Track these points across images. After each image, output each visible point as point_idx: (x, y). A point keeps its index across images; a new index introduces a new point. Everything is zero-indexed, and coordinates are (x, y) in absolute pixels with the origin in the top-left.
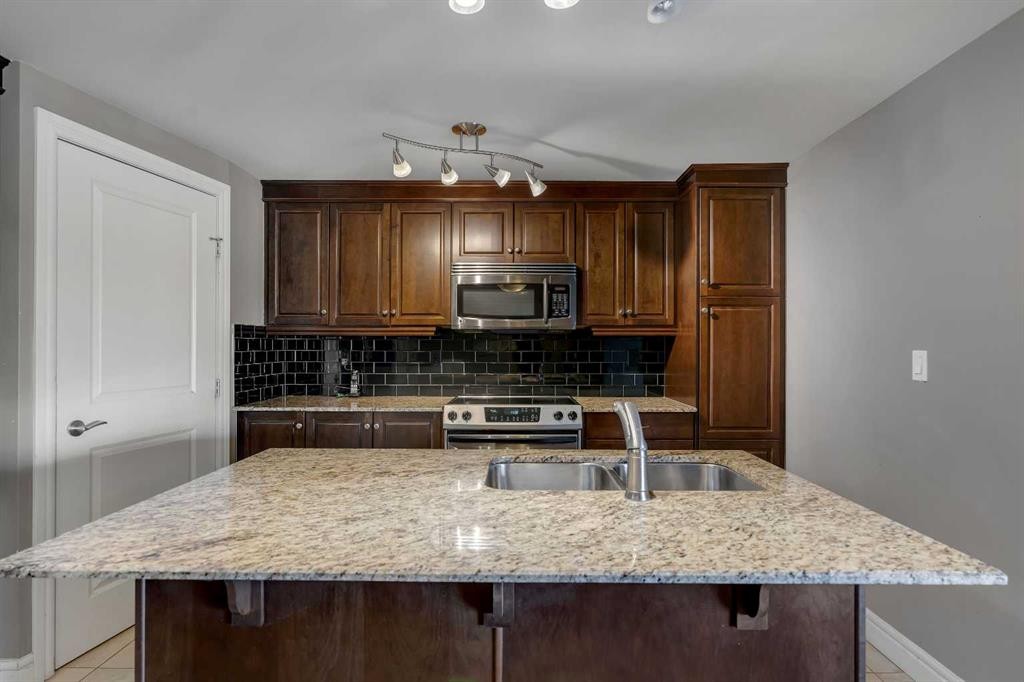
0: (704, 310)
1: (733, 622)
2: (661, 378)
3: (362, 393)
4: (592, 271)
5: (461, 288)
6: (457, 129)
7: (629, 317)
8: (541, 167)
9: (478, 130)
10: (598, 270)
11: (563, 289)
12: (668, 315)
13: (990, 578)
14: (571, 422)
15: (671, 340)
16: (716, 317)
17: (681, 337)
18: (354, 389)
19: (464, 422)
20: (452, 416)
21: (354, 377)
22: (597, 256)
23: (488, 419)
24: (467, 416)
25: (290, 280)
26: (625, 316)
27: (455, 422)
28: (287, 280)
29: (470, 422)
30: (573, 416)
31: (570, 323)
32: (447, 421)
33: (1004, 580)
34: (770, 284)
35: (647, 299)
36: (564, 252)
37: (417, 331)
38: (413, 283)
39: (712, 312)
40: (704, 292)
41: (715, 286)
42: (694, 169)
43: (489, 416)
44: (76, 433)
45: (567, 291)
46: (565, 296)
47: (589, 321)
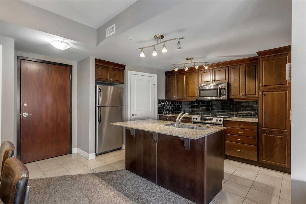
0: (260, 93)
4: (233, 83)
5: (200, 91)
6: (187, 59)
7: (244, 96)
8: (208, 62)
9: (191, 59)
11: (224, 89)
12: (257, 95)
14: (220, 122)
20: (194, 119)
22: (234, 80)
24: (196, 119)
25: (169, 91)
26: (243, 95)
27: (197, 120)
30: (220, 121)
31: (226, 98)
32: (192, 120)
34: (286, 84)
36: (225, 79)
37: (192, 100)
38: (191, 90)
39: (264, 94)
40: (261, 88)
41: (265, 86)
43: (201, 119)
44: (133, 116)
46: (224, 91)
47: (232, 97)
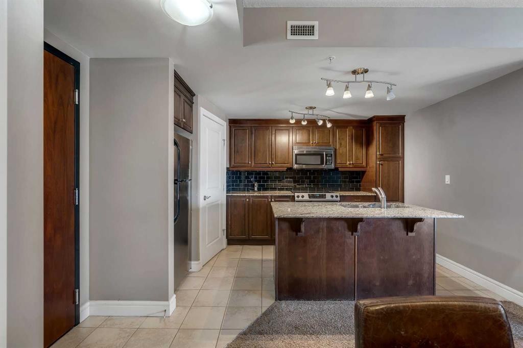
0: (378, 162)
1: (407, 234)
2: (360, 185)
3: (259, 190)
4: (339, 149)
5: (296, 155)
6: (307, 108)
8: (330, 118)
10: (341, 149)
12: (364, 164)
13: (461, 217)
14: (336, 199)
15: (364, 172)
16: (382, 165)
17: (369, 171)
18: (256, 189)
19: (302, 199)
20: (298, 197)
21: (255, 185)
22: (341, 144)
23: (310, 198)
24: (303, 197)
25: (238, 152)
26: (350, 164)
28: (236, 152)
29: (304, 198)
30: (337, 196)
31: (333, 166)
32: (296, 198)
33: (463, 217)
34: (399, 154)
35: (357, 158)
36: (330, 143)
37: (281, 169)
38: (279, 153)
39: (381, 163)
40: (378, 157)
41: (382, 155)
42: (374, 117)
43: (310, 196)
44: (205, 199)
45: (331, 156)
46: (331, 158)
47: (338, 166)
